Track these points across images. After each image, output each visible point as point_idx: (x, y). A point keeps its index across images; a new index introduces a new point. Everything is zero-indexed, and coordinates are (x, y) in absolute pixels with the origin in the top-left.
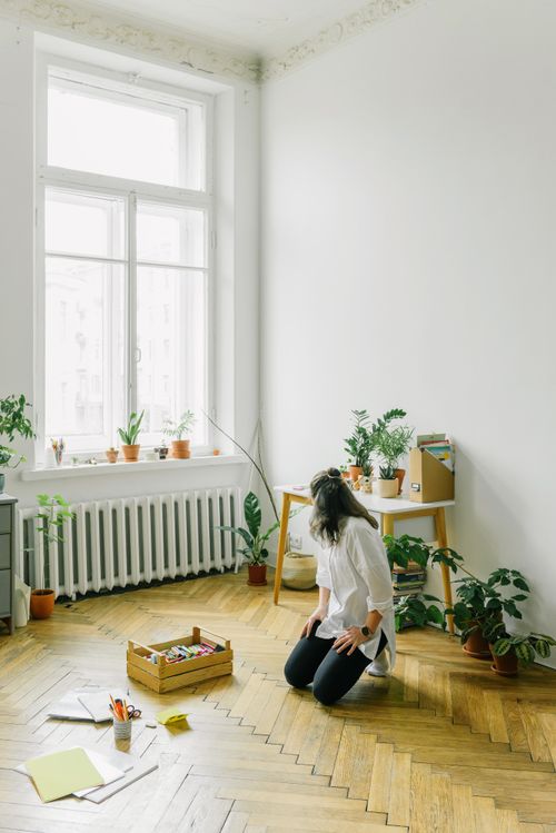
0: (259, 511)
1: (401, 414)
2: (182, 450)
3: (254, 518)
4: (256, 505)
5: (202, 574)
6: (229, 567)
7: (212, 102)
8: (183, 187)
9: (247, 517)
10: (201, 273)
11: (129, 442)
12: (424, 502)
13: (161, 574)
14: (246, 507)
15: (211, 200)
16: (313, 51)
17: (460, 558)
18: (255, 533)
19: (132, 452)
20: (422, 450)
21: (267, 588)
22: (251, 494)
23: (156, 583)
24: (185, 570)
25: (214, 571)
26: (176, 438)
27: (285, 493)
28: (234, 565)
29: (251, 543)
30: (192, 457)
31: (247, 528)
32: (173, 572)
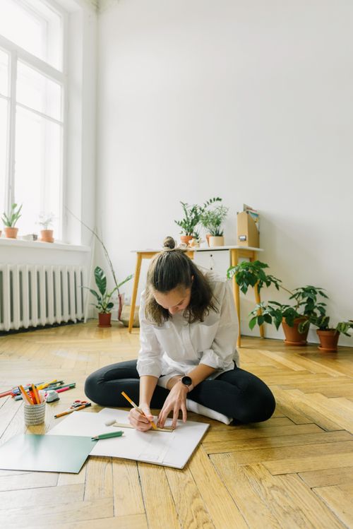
0: (105, 278)
2: (48, 236)
3: (101, 283)
4: (102, 274)
5: (63, 323)
6: (80, 319)
9: (97, 282)
13: (35, 323)
14: (96, 276)
17: (280, 281)
18: (103, 291)
19: (12, 233)
20: (248, 212)
21: (112, 328)
22: (98, 268)
23: (31, 329)
24: (52, 321)
25: (71, 322)
26: (43, 228)
27: (138, 253)
28: (83, 319)
29: (99, 299)
30: (55, 242)
31: (97, 290)
32: (44, 321)
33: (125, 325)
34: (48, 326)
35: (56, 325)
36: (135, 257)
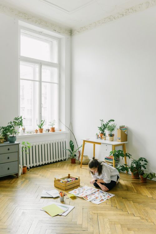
0: (73, 145)
1: (113, 121)
2: (53, 130)
3: (72, 147)
4: (72, 143)
5: (59, 161)
6: (65, 159)
7: (59, 40)
8: (51, 62)
9: (71, 147)
10: (56, 84)
11: (40, 127)
12: (121, 142)
13: (49, 161)
14: (70, 144)
15: (59, 66)
16: (87, 29)
17: (131, 155)
18: (73, 150)
19: (41, 130)
20: (121, 129)
21: (76, 164)
22: (71, 141)
23: (48, 164)
24: (55, 160)
25: (61, 160)
26: (51, 127)
27: (84, 140)
28: (66, 159)
29: (71, 153)
30: (56, 132)
31: (70, 149)
32: (52, 161)
33: (80, 163)
34: (54, 162)
35: (56, 162)
36: (83, 141)
